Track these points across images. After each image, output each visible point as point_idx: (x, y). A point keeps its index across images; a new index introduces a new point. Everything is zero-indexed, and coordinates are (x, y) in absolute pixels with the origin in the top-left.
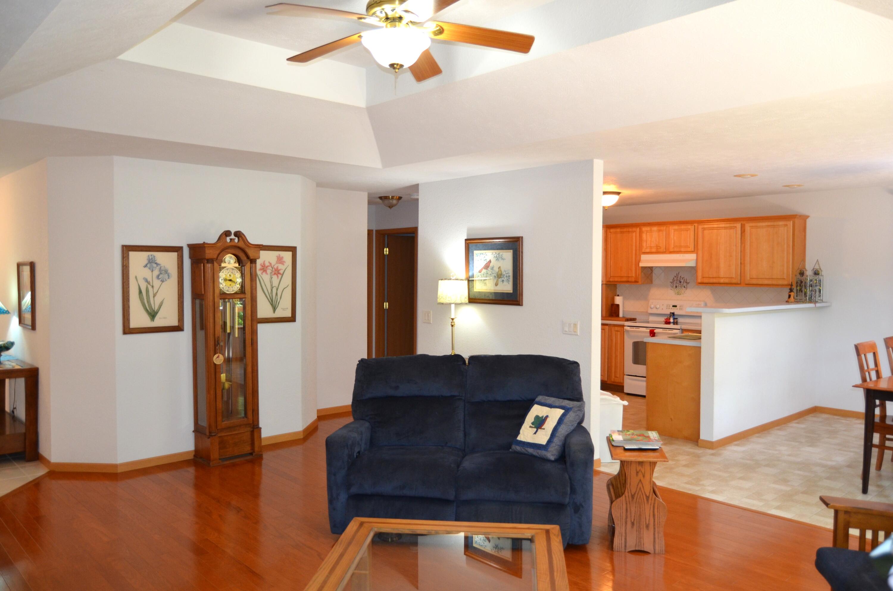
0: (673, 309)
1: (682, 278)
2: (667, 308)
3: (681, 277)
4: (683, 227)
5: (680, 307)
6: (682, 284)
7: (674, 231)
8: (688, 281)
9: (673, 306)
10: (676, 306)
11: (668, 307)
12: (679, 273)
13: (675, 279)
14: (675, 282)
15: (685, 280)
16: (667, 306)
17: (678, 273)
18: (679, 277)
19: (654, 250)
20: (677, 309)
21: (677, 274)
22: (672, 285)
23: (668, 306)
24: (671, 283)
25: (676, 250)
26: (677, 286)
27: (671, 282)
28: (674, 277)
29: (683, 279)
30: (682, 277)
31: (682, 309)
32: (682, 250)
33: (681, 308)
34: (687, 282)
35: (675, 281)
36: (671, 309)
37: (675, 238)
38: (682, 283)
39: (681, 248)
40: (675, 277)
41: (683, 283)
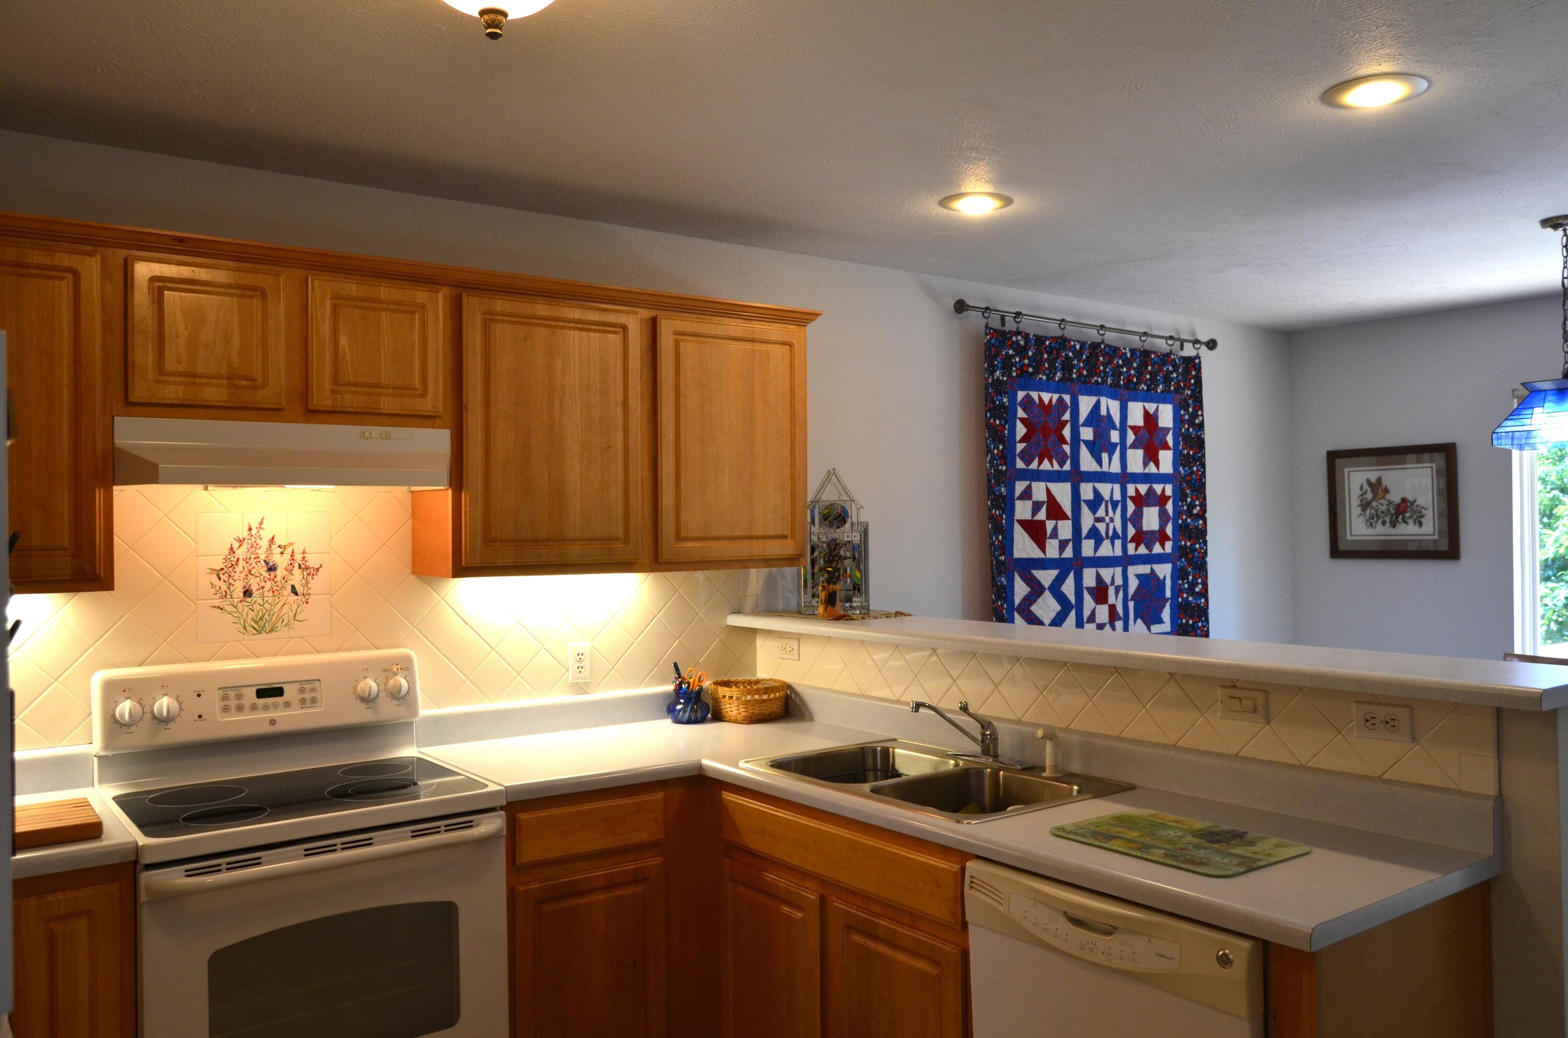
0: (266, 707)
1: (279, 546)
2: (226, 709)
3: (272, 540)
4: (385, 292)
5: (302, 691)
6: (279, 578)
7: (335, 308)
8: (312, 562)
9: (262, 693)
10: (278, 692)
11: (233, 703)
12: (261, 523)
13: (241, 553)
14: (239, 569)
15: (298, 557)
16: (225, 698)
17: (254, 526)
18: (264, 543)
19: (214, 393)
20: (287, 705)
21: (250, 529)
22: (224, 587)
23: (232, 694)
24: (214, 578)
25: (350, 401)
26: (254, 588)
27: (218, 573)
28: (236, 545)
29: (289, 550)
30: (278, 541)
31: (314, 700)
32: (387, 404)
33: (308, 696)
34: (307, 568)
35: (241, 563)
36: (254, 707)
37: (343, 341)
38: (280, 572)
39: (379, 395)
40: (241, 542)
41: (285, 573)
